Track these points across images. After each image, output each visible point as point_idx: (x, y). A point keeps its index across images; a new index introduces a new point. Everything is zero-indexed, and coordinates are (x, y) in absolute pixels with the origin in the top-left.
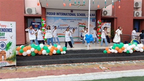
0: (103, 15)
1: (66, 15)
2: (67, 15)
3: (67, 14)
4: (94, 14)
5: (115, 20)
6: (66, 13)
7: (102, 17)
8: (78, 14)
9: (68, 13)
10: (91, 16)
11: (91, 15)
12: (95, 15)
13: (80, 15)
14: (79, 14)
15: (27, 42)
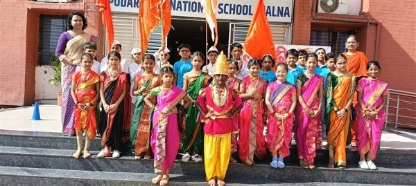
0: (320, 10)
1: (178, 7)
2: (181, 8)
3: (183, 5)
4: (287, 8)
5: (370, 31)
6: (180, 2)
7: (314, 19)
8: (222, 7)
9: (185, 3)
10: (274, 15)
11: (276, 13)
12: (288, 14)
13: (231, 9)
14: (228, 8)
15: (36, 98)
